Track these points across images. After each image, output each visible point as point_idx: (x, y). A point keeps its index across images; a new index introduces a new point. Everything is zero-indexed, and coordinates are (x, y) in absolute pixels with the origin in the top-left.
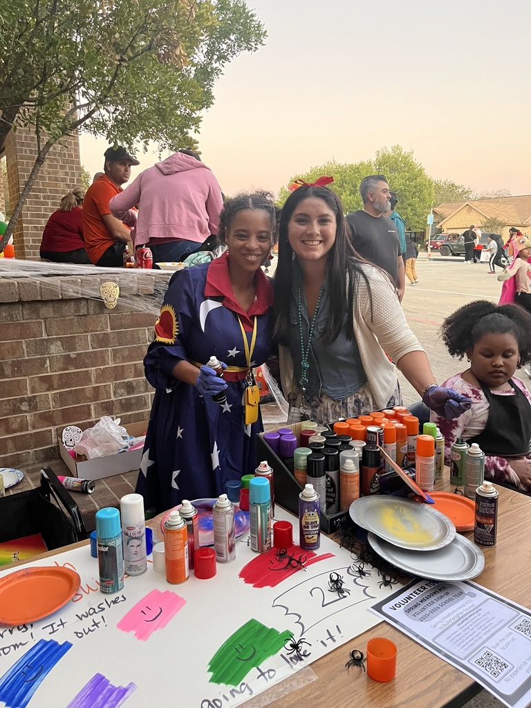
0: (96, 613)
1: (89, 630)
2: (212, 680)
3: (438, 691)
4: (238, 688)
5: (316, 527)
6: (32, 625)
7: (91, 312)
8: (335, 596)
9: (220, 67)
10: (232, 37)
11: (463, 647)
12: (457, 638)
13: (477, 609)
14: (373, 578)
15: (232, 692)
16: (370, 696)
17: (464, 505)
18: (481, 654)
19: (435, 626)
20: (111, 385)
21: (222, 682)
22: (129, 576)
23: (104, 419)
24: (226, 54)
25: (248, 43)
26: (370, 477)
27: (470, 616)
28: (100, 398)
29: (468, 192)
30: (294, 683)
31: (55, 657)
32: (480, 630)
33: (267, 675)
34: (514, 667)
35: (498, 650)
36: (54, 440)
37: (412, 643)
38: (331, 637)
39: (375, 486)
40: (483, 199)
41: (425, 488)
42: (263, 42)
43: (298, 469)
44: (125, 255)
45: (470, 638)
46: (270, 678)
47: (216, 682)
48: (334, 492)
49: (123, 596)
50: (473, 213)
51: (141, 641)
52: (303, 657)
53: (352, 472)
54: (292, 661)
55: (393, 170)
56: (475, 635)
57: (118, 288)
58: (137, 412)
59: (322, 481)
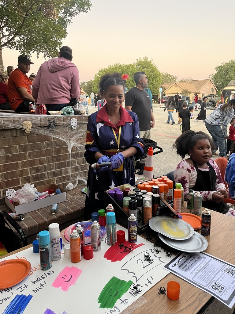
0: (41, 280)
1: (39, 288)
2: (101, 307)
3: (198, 302)
4: (113, 309)
5: (136, 232)
6: (11, 288)
7: (18, 135)
8: (148, 263)
9: (70, 19)
10: (76, 6)
11: (205, 281)
12: (202, 278)
13: (207, 264)
14: (162, 254)
15: (111, 311)
16: (171, 307)
17: (195, 218)
18: (213, 284)
19: (192, 273)
20: (29, 169)
21: (105, 307)
22: (53, 261)
23: (26, 185)
24: (73, 13)
25: (83, 9)
26: (156, 208)
27: (205, 267)
28: (24, 175)
29: (175, 78)
30: (137, 304)
31: (25, 303)
32: (211, 273)
33: (124, 302)
34: (226, 288)
35: (219, 281)
36: (2, 196)
37: (184, 281)
38: (149, 282)
39: (158, 212)
40: (181, 81)
41: (178, 212)
42: (90, 9)
43: (125, 207)
44: (30, 107)
45: (207, 277)
46: (126, 303)
47: (103, 307)
48: (141, 216)
49: (52, 271)
50: (178, 87)
51: (65, 292)
52: (139, 292)
53: (149, 207)
54: (134, 294)
55: (144, 68)
56: (209, 276)
57: (31, 124)
58: (41, 181)
59: (136, 211)
